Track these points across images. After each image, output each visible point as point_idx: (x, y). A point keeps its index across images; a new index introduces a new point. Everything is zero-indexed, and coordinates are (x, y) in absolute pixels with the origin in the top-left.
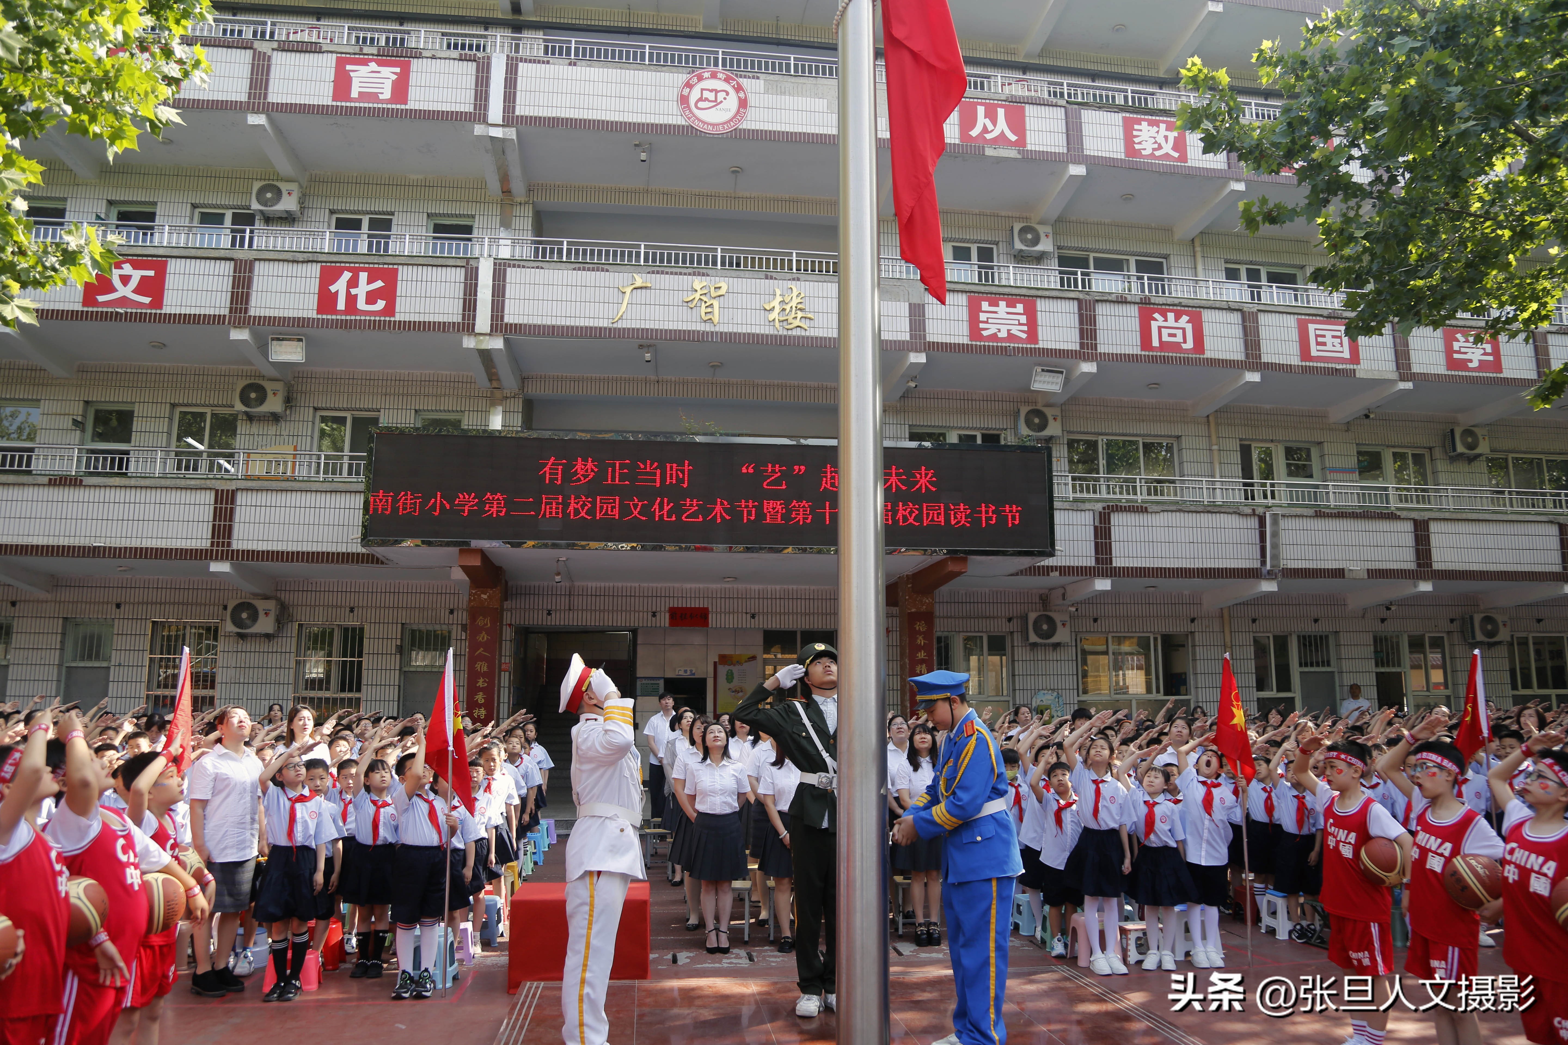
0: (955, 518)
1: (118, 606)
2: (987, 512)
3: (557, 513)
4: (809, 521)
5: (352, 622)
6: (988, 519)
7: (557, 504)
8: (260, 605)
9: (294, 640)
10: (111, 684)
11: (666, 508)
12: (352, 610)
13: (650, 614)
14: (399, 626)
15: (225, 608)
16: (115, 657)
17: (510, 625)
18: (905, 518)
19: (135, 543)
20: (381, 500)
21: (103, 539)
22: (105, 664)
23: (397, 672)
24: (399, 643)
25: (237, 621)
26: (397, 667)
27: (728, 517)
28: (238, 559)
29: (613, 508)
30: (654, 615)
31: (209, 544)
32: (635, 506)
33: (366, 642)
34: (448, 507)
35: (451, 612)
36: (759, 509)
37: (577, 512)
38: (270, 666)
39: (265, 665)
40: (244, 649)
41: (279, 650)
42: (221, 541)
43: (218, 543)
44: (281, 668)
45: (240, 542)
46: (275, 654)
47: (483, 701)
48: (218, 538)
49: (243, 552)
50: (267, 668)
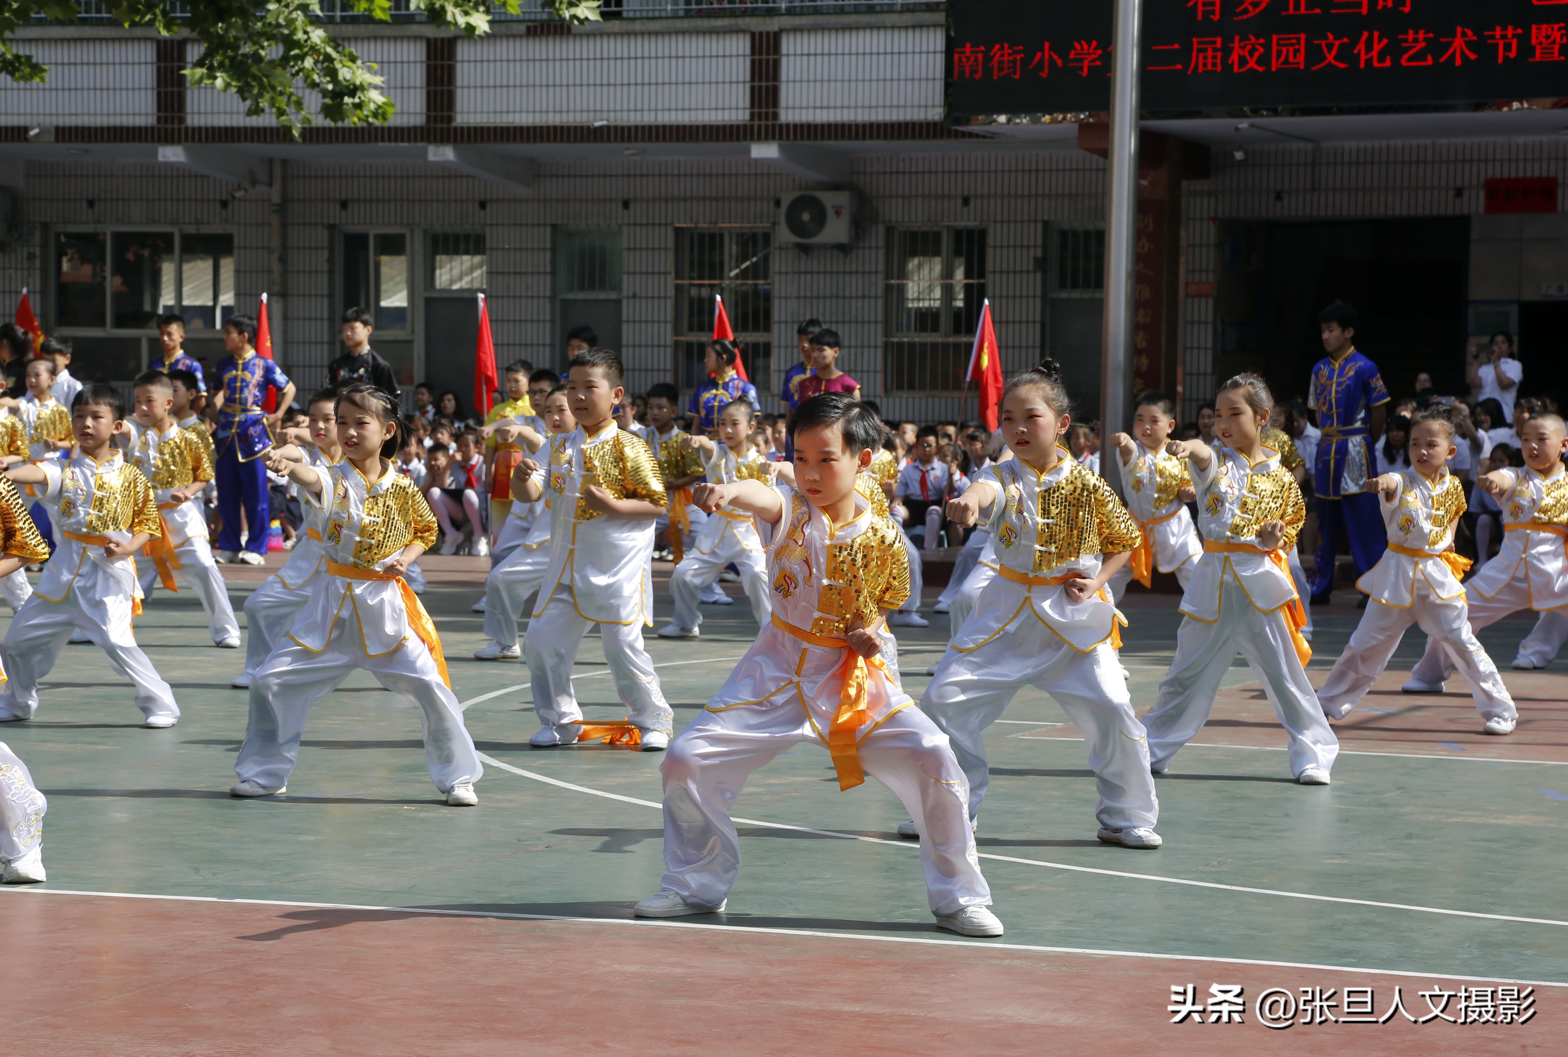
1: (626, 205)
3: (1214, 65)
5: (967, 221)
7: (1215, 50)
8: (829, 199)
9: (881, 254)
10: (624, 326)
12: (966, 201)
13: (1451, 193)
14: (1040, 226)
15: (778, 203)
16: (628, 285)
17: (1215, 219)
19: (648, 119)
20: (968, 59)
21: (605, 115)
22: (613, 296)
23: (1038, 301)
24: (1039, 253)
25: (796, 227)
26: (1039, 292)
27: (1473, 56)
28: (788, 138)
29: (1296, 51)
30: (1459, 193)
31: (747, 117)
32: (1330, 47)
33: (990, 252)
34: (1060, 64)
36: (1524, 39)
37: (1243, 62)
38: (847, 294)
39: (841, 294)
40: (809, 269)
41: (860, 269)
42: (764, 110)
43: (760, 114)
44: (864, 297)
45: (790, 111)
46: (854, 276)
47: (1144, 344)
48: (760, 107)
49: (795, 125)
50: (844, 297)
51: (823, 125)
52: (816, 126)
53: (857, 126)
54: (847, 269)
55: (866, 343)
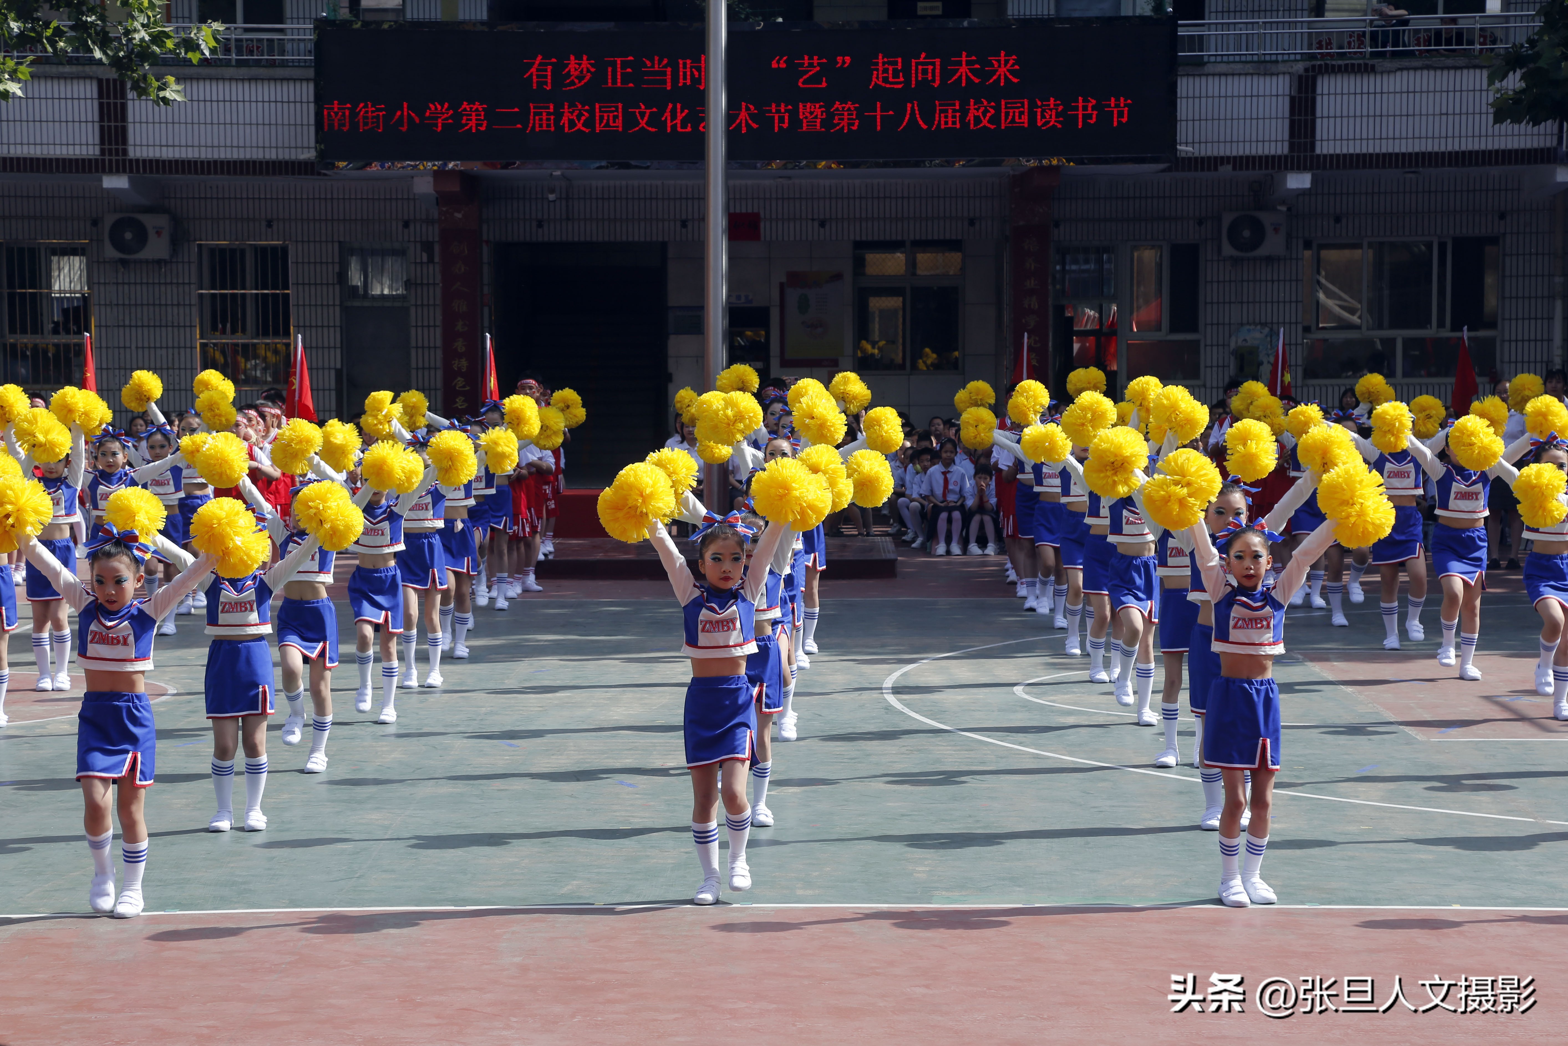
0: (1043, 117)
2: (1085, 108)
3: (548, 126)
4: (855, 128)
5: (271, 240)
6: (1086, 117)
7: (549, 114)
8: (150, 221)
9: (194, 268)
11: (680, 116)
12: (269, 224)
13: (678, 224)
14: (336, 245)
17: (487, 242)
18: (977, 120)
19: (3, 152)
20: (336, 114)
23: (338, 309)
24: (337, 269)
25: (118, 243)
26: (337, 302)
27: (755, 126)
28: (138, 171)
29: (615, 117)
31: (97, 152)
32: (642, 115)
33: (291, 267)
34: (417, 120)
35: (406, 225)
36: (794, 114)
37: (572, 124)
38: (163, 302)
39: (157, 302)
40: (126, 281)
41: (175, 281)
42: (114, 147)
43: (110, 150)
44: (178, 305)
45: (138, 149)
46: (169, 287)
47: (464, 349)
48: (110, 144)
49: (144, 161)
50: (160, 305)
51: (170, 162)
52: (164, 162)
53: (202, 162)
54: (162, 281)
55: (182, 344)
